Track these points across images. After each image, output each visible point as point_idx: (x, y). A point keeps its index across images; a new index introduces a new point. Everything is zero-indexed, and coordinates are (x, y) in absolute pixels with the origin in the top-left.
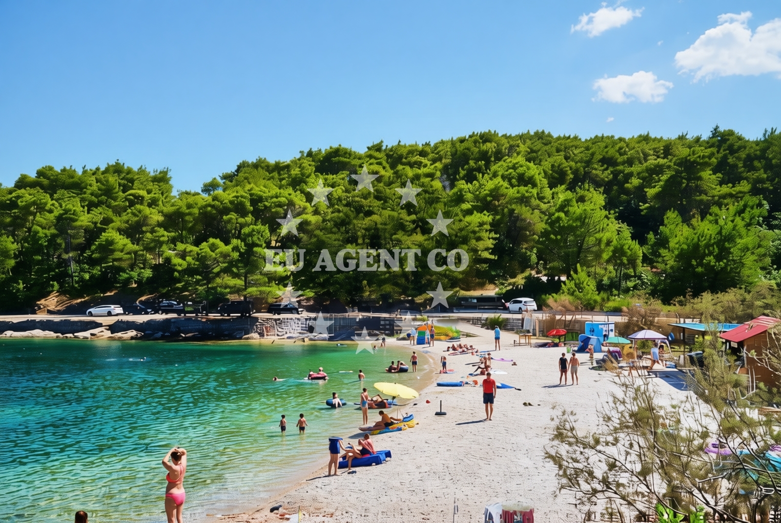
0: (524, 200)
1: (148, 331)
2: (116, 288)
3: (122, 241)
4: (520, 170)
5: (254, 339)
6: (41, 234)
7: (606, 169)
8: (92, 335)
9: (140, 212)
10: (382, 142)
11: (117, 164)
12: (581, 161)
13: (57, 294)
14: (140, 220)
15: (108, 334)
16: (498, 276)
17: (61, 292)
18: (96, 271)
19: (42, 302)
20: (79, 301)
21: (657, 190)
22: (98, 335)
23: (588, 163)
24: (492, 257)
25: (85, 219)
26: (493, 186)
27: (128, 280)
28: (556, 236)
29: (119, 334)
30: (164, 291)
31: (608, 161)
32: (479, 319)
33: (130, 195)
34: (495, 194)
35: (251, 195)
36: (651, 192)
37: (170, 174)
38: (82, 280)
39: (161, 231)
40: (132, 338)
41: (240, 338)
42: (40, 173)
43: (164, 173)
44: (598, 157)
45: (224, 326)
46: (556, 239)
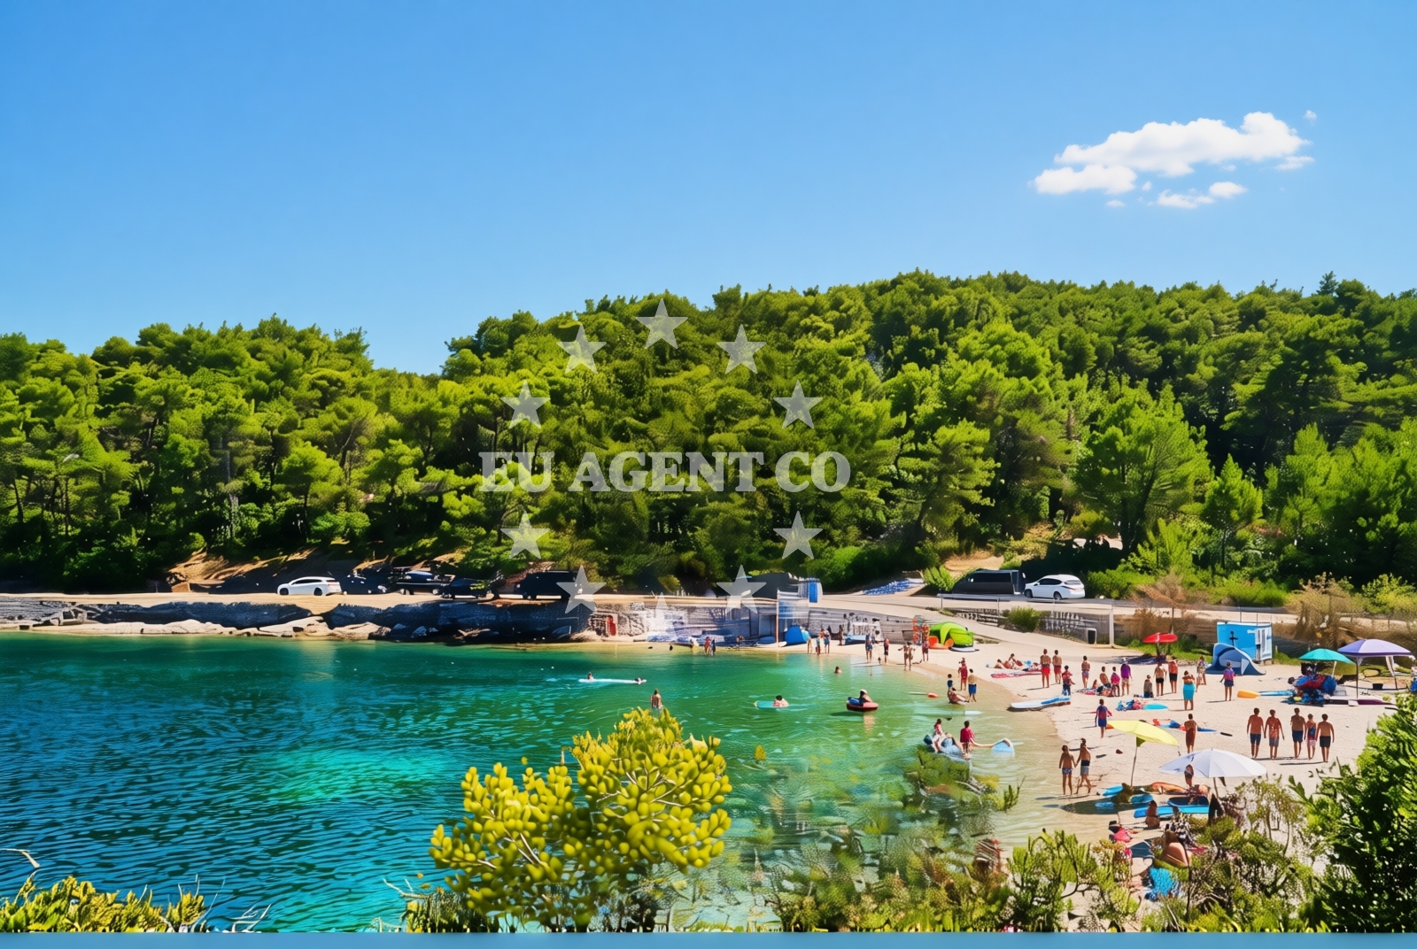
0: (1031, 402)
1: (398, 624)
2: (309, 546)
3: (324, 463)
4: (1011, 347)
5: (591, 642)
6: (182, 449)
7: (1152, 346)
8: (296, 629)
9: (350, 409)
10: (739, 287)
11: (274, 321)
12: (1109, 332)
13: (204, 554)
14: (351, 423)
15: (323, 629)
16: (992, 534)
17: (212, 552)
18: (268, 512)
19: (179, 569)
20: (247, 568)
21: (1253, 388)
22: (307, 629)
23: (1122, 335)
24: (987, 501)
25: (253, 423)
26: (974, 377)
27: (331, 532)
28: (1111, 469)
29: (346, 630)
30: (404, 552)
31: (1154, 334)
32: (993, 612)
33: (322, 378)
34: (980, 389)
35: (552, 383)
36: (1243, 391)
37: (365, 340)
38: (245, 530)
39: (400, 446)
40: (371, 637)
41: (567, 639)
42: (146, 337)
43: (355, 337)
44: (1138, 325)
45: (536, 617)
46: (1111, 474)
